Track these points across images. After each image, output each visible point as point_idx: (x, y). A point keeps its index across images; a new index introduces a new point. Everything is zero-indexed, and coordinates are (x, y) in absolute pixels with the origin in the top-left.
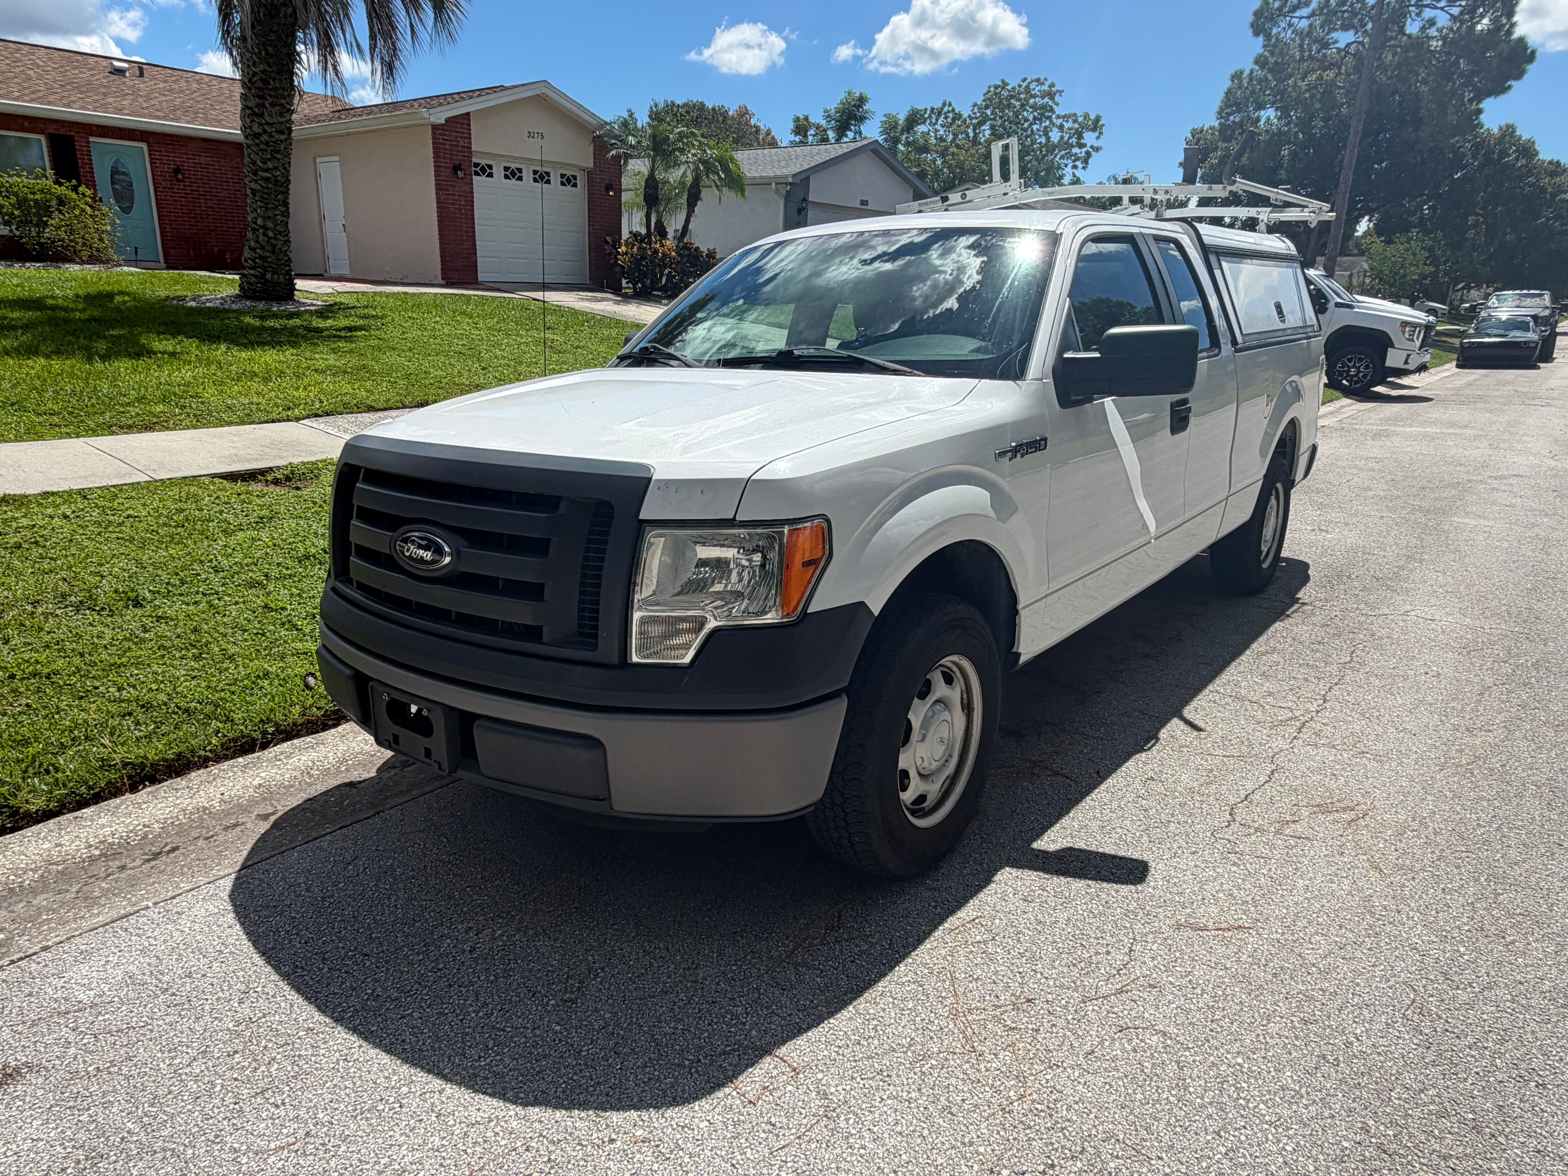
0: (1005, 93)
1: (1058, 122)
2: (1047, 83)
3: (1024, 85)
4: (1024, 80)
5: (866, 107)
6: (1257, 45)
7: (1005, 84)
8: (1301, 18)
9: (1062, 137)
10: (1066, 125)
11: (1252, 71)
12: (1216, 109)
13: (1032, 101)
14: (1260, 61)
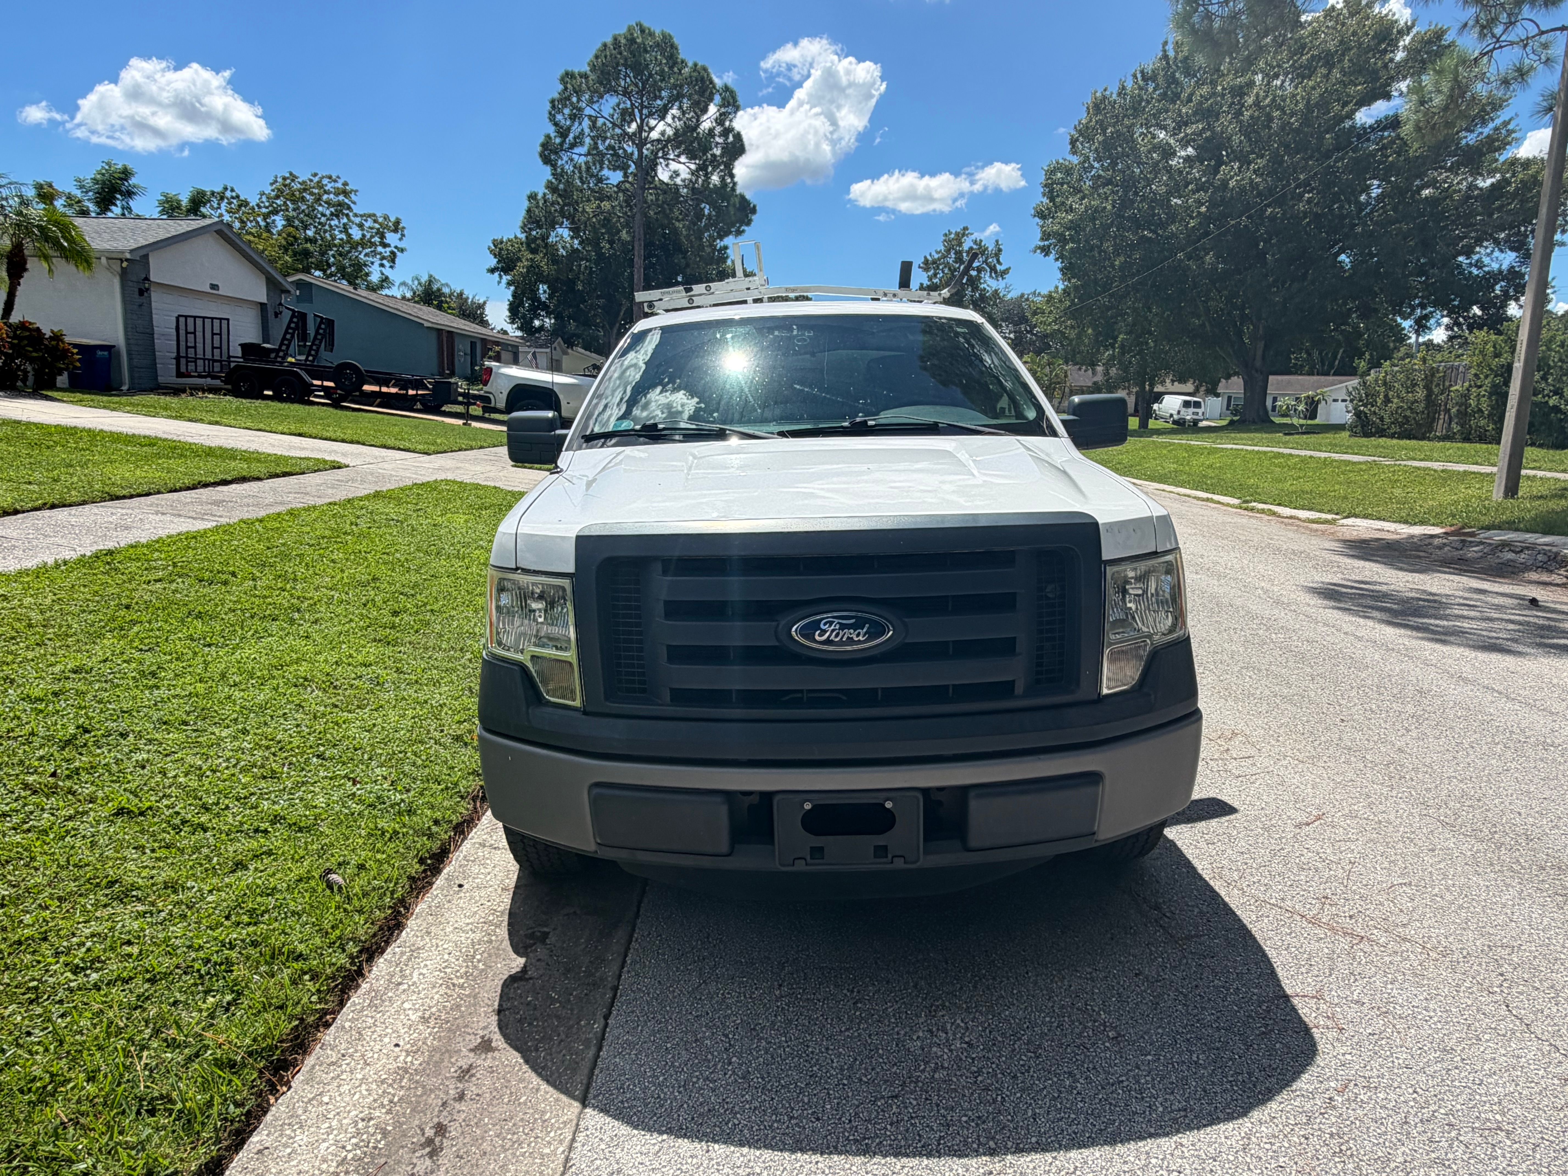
0: (296, 186)
1: (357, 220)
2: (341, 181)
3: (316, 179)
4: (315, 175)
5: (133, 181)
6: (546, 173)
7: (293, 177)
8: (580, 155)
9: (364, 236)
10: (367, 225)
11: (545, 194)
12: (520, 224)
13: (325, 197)
14: (550, 186)
